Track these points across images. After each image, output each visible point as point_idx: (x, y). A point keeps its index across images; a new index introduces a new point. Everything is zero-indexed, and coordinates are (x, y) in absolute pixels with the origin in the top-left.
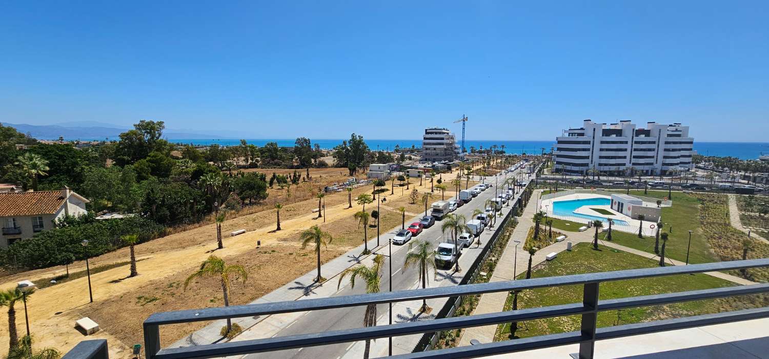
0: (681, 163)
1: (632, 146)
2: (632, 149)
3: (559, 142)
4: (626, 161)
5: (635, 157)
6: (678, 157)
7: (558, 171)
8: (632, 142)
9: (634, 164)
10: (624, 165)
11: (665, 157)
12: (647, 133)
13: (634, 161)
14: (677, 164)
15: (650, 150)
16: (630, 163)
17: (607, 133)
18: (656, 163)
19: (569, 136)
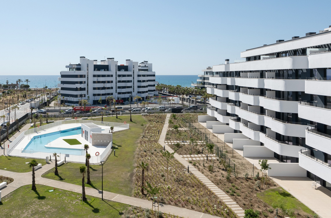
0: (149, 91)
1: (116, 79)
2: (116, 81)
3: (63, 76)
4: (113, 91)
5: (119, 87)
6: (147, 86)
7: (62, 102)
8: (116, 75)
9: (119, 93)
10: (112, 94)
11: (139, 87)
12: (126, 68)
13: (119, 90)
14: (147, 92)
15: (128, 81)
16: (116, 92)
17: (98, 68)
18: (134, 92)
19: (70, 70)
